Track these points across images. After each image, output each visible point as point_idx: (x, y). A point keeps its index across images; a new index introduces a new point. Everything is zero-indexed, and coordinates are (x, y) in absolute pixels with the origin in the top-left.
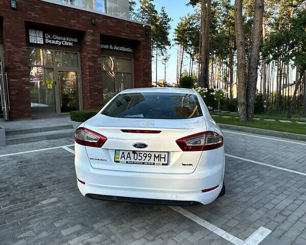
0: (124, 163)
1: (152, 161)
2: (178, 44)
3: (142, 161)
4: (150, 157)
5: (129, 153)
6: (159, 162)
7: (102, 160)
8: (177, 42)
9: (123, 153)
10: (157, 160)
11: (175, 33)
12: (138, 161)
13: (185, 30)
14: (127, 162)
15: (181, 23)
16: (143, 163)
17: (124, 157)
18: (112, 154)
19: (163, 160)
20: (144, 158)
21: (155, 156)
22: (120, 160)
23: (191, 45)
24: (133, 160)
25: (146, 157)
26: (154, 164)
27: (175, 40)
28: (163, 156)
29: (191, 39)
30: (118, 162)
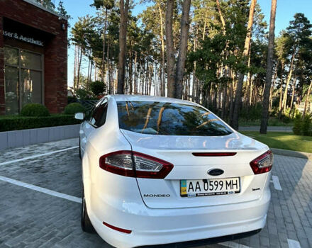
0: (192, 196)
1: (224, 190)
2: (76, 44)
3: (214, 191)
4: (222, 185)
5: (198, 183)
6: (232, 190)
7: (163, 196)
8: (74, 42)
9: (191, 183)
10: (229, 188)
11: (72, 33)
12: (209, 191)
13: (84, 32)
14: (197, 194)
15: (80, 23)
16: (216, 194)
17: (192, 188)
18: (176, 187)
19: (235, 186)
20: (215, 187)
21: (227, 183)
22: (187, 193)
23: (89, 48)
24: (203, 191)
25: (217, 185)
26: (227, 193)
27: (73, 39)
28: (235, 182)
29: (90, 42)
30: (186, 196)
